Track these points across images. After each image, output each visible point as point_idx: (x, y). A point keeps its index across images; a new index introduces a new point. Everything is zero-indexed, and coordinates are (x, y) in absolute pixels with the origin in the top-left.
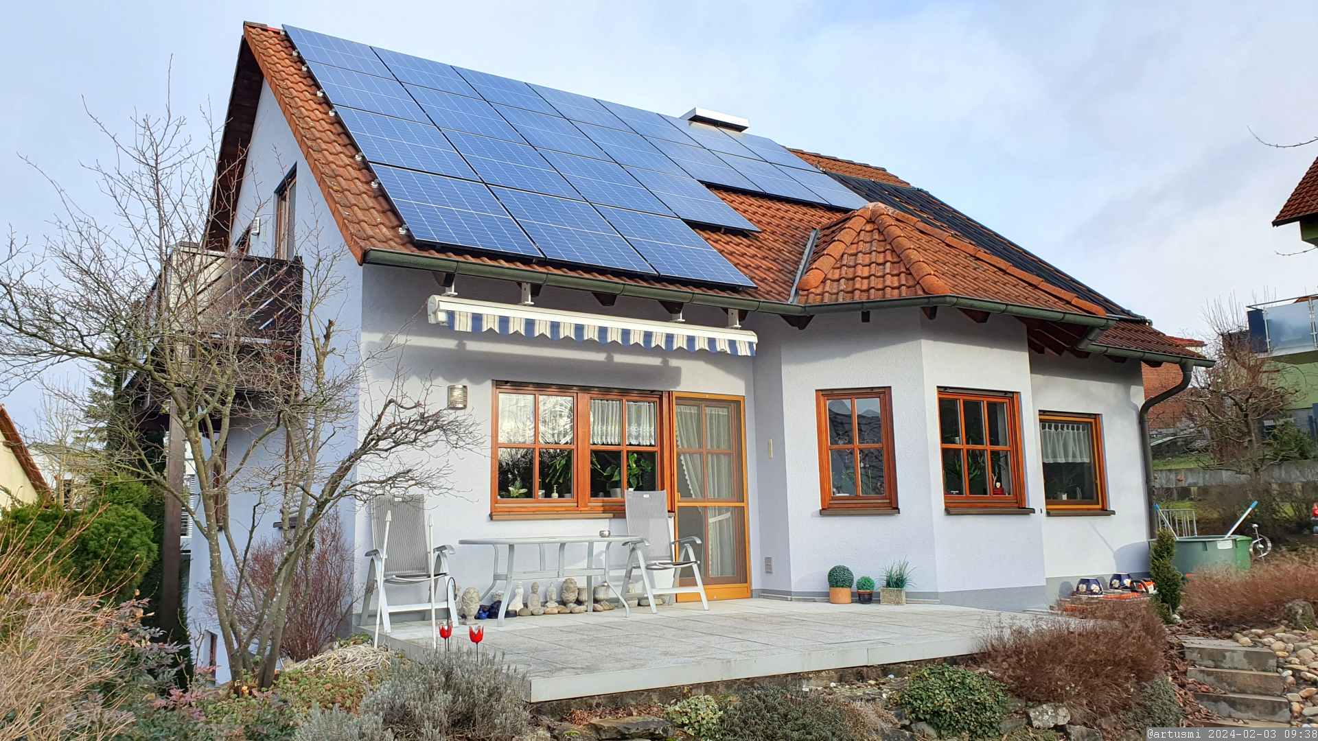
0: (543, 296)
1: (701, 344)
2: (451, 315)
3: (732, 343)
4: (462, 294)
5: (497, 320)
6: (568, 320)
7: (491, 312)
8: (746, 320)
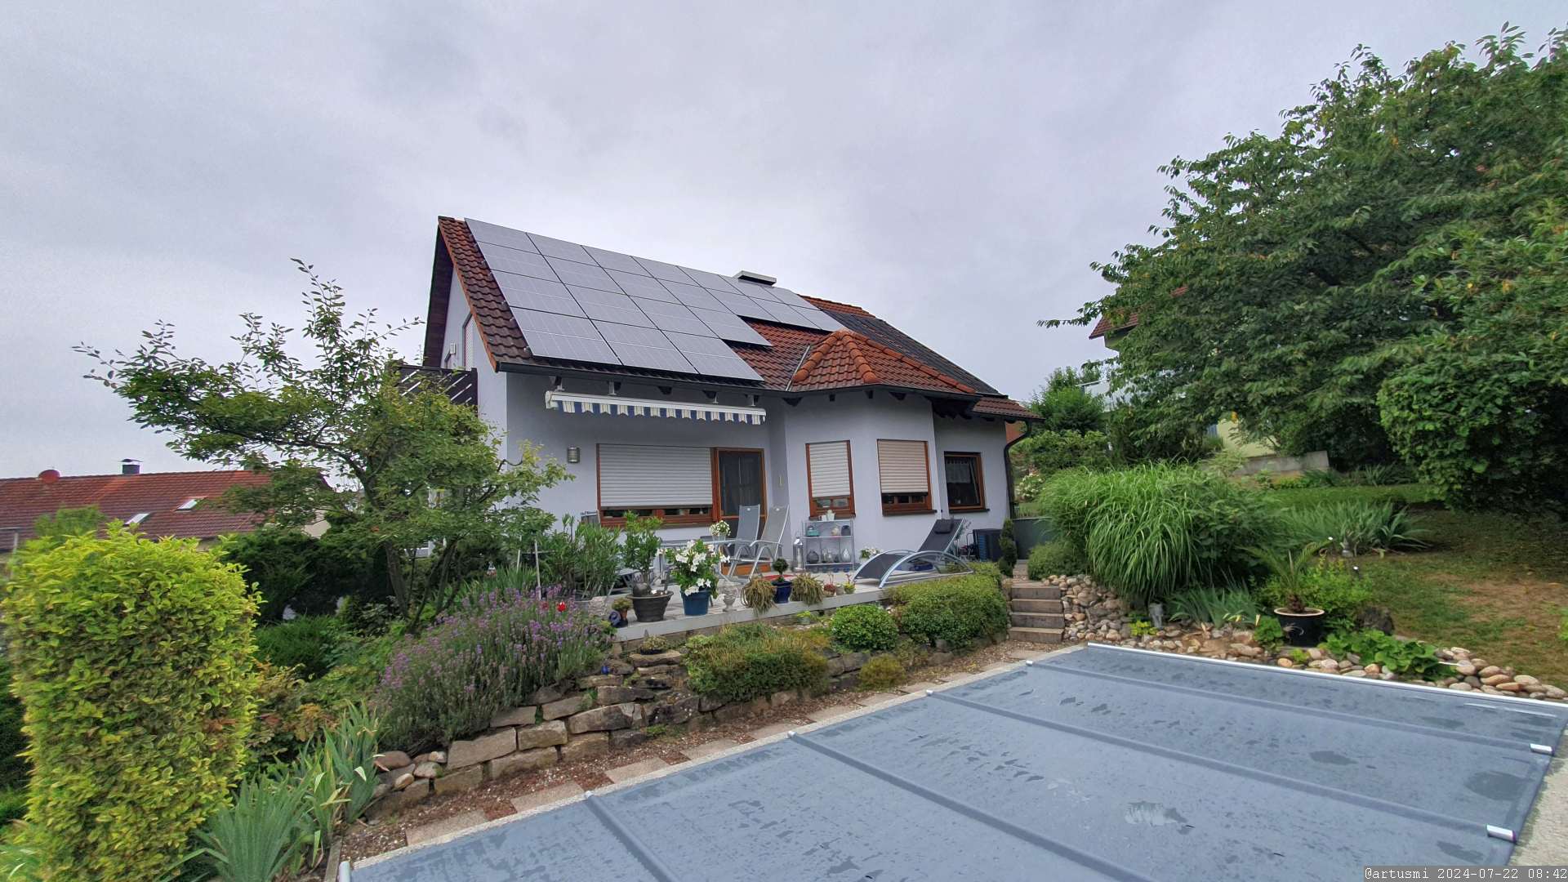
0: (621, 390)
1: (729, 418)
2: (560, 403)
3: (749, 417)
4: (568, 389)
5: (591, 405)
6: (639, 405)
7: (587, 401)
8: (758, 402)
